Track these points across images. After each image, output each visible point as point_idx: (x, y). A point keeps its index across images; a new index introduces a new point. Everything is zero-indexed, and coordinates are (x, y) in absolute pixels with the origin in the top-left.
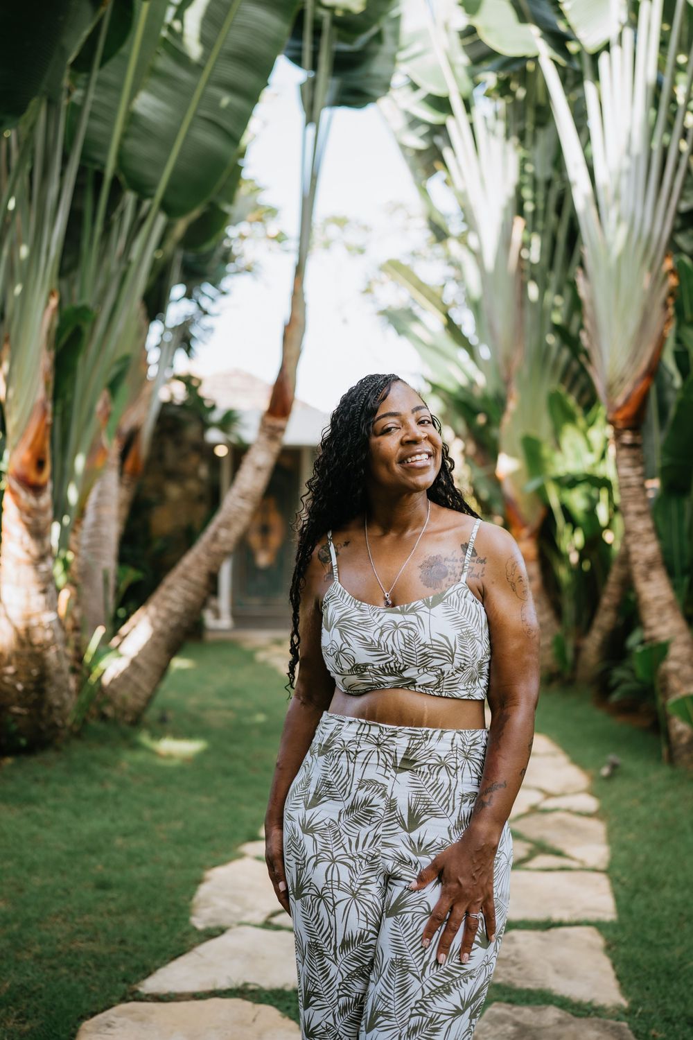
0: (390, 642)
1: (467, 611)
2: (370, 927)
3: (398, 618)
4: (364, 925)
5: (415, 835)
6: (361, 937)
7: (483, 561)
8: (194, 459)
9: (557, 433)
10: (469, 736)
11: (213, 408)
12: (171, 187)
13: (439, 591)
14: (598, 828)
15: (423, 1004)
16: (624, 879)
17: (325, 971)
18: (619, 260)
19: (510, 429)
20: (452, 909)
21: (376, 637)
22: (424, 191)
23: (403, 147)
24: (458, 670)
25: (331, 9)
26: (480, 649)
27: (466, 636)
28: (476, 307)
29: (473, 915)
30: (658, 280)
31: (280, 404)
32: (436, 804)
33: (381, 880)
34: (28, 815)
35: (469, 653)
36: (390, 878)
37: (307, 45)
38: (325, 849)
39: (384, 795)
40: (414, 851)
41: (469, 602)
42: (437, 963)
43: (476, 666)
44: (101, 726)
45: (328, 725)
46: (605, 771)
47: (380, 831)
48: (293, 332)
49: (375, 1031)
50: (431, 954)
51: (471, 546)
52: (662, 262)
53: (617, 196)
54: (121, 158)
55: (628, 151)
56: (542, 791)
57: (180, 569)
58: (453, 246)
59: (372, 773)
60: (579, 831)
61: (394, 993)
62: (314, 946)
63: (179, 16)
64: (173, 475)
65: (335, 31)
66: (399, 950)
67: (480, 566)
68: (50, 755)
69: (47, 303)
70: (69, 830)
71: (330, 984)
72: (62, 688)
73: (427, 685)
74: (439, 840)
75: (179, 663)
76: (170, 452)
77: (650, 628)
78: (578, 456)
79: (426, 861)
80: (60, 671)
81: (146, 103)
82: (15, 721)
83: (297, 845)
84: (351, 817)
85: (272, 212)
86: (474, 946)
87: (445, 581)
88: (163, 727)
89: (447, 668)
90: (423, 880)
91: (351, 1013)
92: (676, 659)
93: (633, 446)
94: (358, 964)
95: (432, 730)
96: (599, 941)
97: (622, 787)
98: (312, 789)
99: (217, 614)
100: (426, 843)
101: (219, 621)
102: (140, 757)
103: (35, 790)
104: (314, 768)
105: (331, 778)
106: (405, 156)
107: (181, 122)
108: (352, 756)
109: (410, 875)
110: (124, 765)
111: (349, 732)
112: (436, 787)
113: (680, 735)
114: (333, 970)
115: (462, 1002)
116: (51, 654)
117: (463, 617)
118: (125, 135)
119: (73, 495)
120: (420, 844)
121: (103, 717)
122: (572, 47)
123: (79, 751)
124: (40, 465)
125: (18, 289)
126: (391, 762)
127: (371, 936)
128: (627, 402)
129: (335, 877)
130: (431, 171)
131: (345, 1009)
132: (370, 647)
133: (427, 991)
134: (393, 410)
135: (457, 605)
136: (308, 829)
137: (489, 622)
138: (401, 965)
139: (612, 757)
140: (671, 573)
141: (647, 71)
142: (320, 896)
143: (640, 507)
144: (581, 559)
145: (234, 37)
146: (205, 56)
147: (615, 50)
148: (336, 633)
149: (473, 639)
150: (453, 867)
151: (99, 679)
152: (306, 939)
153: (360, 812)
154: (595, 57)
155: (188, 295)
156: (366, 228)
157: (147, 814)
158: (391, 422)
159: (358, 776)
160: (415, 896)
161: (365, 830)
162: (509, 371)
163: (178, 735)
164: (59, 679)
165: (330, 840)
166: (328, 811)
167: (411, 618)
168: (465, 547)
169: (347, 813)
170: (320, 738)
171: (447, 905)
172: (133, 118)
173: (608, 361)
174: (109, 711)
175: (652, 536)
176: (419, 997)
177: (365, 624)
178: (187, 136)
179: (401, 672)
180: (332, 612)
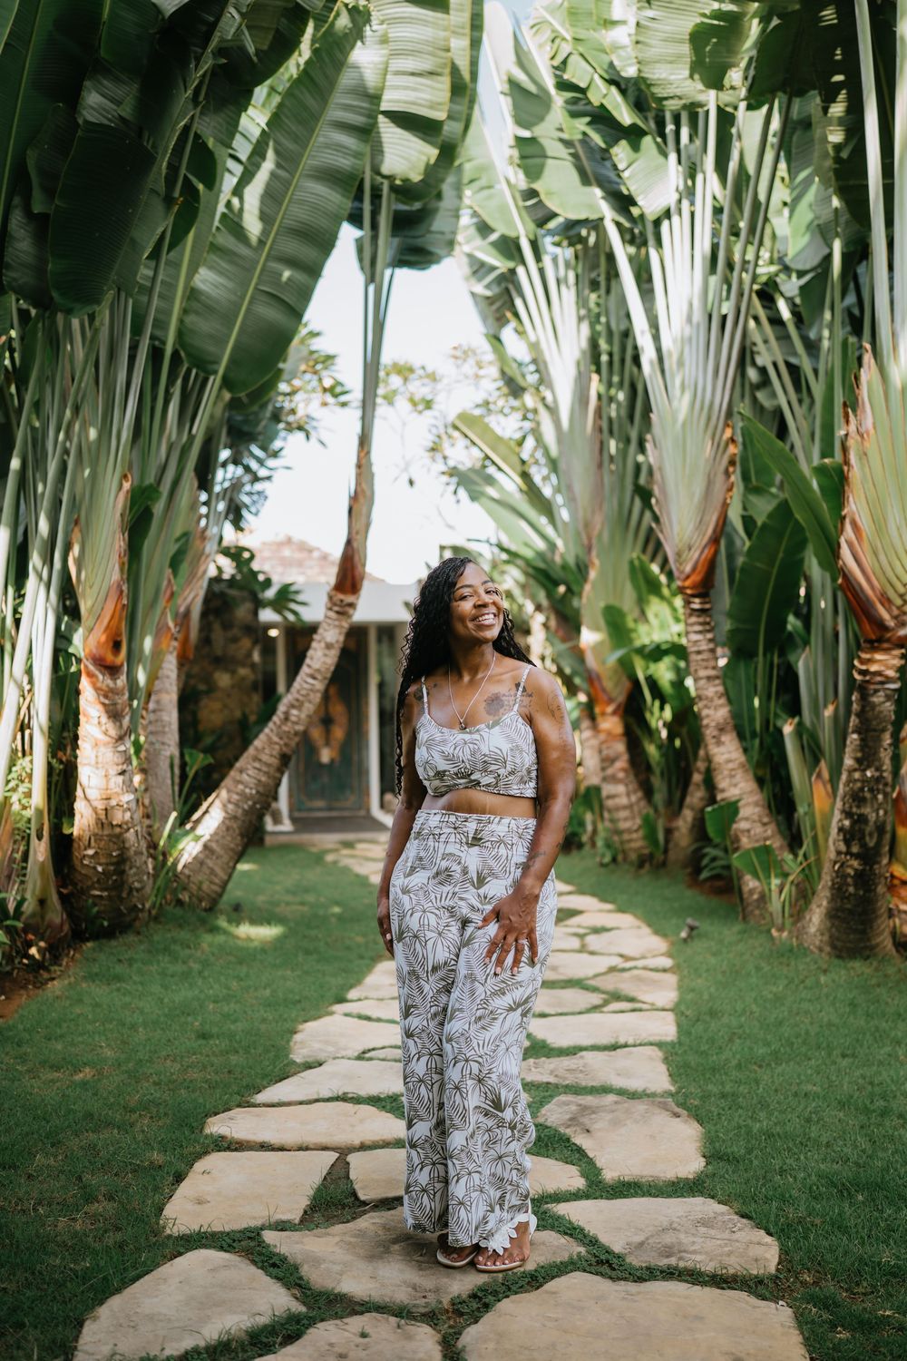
0: (461, 754)
1: (518, 731)
2: (452, 956)
3: (467, 737)
4: (447, 955)
5: (481, 891)
6: (446, 963)
7: (530, 696)
8: (246, 643)
9: (641, 603)
10: (522, 822)
11: (268, 583)
12: (233, 361)
13: (497, 718)
14: (672, 979)
15: (486, 1001)
16: (688, 1013)
17: (421, 990)
18: (684, 425)
19: (591, 600)
20: (505, 938)
21: (451, 751)
22: (496, 339)
23: (473, 294)
24: (510, 773)
25: (390, 178)
26: (529, 758)
27: (517, 748)
28: (554, 465)
29: (520, 941)
30: (720, 448)
31: (349, 578)
32: (497, 869)
33: (459, 924)
34: (118, 990)
35: (518, 761)
36: (465, 922)
37: (367, 207)
38: (418, 904)
39: (459, 863)
40: (481, 902)
41: (520, 725)
42: (495, 974)
43: (525, 772)
44: (179, 911)
45: (421, 816)
46: (683, 934)
47: (457, 889)
48: (359, 505)
49: (453, 1021)
50: (491, 968)
51: (522, 685)
52: (723, 431)
53: (681, 363)
54: (180, 334)
55: (689, 319)
56: (621, 956)
57: (251, 751)
58: (529, 400)
59: (451, 849)
60: (654, 982)
61: (466, 996)
62: (413, 973)
63: (238, 191)
64: (221, 662)
65: (393, 196)
66: (469, 967)
67: (529, 699)
68: (131, 938)
69: (120, 487)
70: (161, 1001)
71: (424, 998)
72: (140, 871)
73: (488, 785)
74: (499, 895)
75: (243, 867)
76: (218, 635)
77: (723, 791)
78: (663, 626)
79: (489, 908)
80: (139, 853)
81: (207, 279)
82: (95, 905)
83: (399, 903)
84: (436, 881)
85: (329, 359)
86: (522, 964)
87: (502, 711)
88: (238, 912)
89: (502, 772)
90: (486, 921)
91: (439, 1018)
92: (747, 819)
93: (702, 611)
94: (444, 983)
95: (492, 817)
96: (658, 1054)
97: (698, 945)
98: (409, 864)
99: (277, 819)
100: (489, 897)
101: (280, 826)
102: (220, 939)
103: (119, 969)
104: (412, 848)
105: (422, 854)
106: (476, 303)
107: (243, 298)
108: (437, 837)
109: (477, 918)
110: (205, 945)
111: (434, 821)
112: (497, 858)
113: (751, 892)
114: (427, 988)
115: (514, 1003)
116: (130, 835)
117: (514, 735)
118: (185, 311)
119: (142, 677)
120: (485, 898)
121: (180, 903)
122: (635, 211)
123: (159, 935)
124: (116, 646)
125: (87, 472)
126: (464, 840)
127: (453, 962)
128: (694, 569)
129: (426, 923)
130: (501, 321)
131: (435, 1015)
132: (447, 758)
133: (489, 993)
134: (467, 583)
135: (509, 726)
136: (405, 891)
137: (536, 741)
138: (471, 978)
139: (689, 921)
140: (741, 736)
141: (703, 245)
142: (415, 936)
143: (712, 673)
144: (671, 737)
145: (294, 212)
146: (265, 232)
147: (675, 218)
148: (424, 749)
149: (521, 751)
150: (505, 909)
151: (175, 864)
152: (406, 969)
153: (443, 876)
154: (657, 223)
155: (236, 461)
156: (433, 377)
157: (234, 984)
158: (466, 591)
159: (441, 851)
160: (481, 931)
161: (446, 889)
162: (590, 539)
163: (256, 921)
164: (139, 861)
165: (422, 897)
166: (420, 878)
167: (476, 736)
168: (518, 685)
169: (434, 878)
170: (416, 827)
171: (502, 934)
172: (193, 294)
173: (676, 529)
174: (185, 897)
175: (723, 701)
176: (483, 997)
177: (444, 742)
178: (248, 310)
179: (469, 775)
180: (422, 736)
